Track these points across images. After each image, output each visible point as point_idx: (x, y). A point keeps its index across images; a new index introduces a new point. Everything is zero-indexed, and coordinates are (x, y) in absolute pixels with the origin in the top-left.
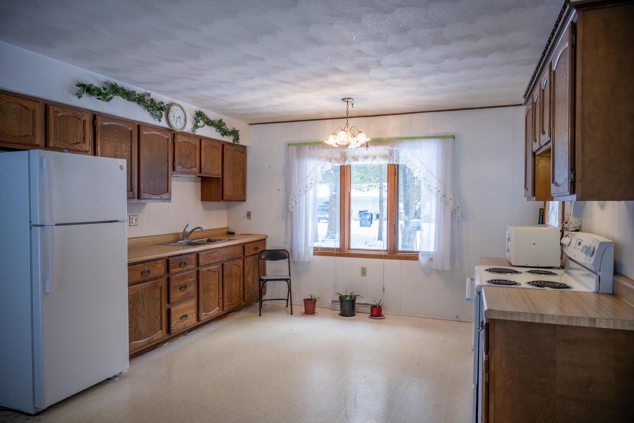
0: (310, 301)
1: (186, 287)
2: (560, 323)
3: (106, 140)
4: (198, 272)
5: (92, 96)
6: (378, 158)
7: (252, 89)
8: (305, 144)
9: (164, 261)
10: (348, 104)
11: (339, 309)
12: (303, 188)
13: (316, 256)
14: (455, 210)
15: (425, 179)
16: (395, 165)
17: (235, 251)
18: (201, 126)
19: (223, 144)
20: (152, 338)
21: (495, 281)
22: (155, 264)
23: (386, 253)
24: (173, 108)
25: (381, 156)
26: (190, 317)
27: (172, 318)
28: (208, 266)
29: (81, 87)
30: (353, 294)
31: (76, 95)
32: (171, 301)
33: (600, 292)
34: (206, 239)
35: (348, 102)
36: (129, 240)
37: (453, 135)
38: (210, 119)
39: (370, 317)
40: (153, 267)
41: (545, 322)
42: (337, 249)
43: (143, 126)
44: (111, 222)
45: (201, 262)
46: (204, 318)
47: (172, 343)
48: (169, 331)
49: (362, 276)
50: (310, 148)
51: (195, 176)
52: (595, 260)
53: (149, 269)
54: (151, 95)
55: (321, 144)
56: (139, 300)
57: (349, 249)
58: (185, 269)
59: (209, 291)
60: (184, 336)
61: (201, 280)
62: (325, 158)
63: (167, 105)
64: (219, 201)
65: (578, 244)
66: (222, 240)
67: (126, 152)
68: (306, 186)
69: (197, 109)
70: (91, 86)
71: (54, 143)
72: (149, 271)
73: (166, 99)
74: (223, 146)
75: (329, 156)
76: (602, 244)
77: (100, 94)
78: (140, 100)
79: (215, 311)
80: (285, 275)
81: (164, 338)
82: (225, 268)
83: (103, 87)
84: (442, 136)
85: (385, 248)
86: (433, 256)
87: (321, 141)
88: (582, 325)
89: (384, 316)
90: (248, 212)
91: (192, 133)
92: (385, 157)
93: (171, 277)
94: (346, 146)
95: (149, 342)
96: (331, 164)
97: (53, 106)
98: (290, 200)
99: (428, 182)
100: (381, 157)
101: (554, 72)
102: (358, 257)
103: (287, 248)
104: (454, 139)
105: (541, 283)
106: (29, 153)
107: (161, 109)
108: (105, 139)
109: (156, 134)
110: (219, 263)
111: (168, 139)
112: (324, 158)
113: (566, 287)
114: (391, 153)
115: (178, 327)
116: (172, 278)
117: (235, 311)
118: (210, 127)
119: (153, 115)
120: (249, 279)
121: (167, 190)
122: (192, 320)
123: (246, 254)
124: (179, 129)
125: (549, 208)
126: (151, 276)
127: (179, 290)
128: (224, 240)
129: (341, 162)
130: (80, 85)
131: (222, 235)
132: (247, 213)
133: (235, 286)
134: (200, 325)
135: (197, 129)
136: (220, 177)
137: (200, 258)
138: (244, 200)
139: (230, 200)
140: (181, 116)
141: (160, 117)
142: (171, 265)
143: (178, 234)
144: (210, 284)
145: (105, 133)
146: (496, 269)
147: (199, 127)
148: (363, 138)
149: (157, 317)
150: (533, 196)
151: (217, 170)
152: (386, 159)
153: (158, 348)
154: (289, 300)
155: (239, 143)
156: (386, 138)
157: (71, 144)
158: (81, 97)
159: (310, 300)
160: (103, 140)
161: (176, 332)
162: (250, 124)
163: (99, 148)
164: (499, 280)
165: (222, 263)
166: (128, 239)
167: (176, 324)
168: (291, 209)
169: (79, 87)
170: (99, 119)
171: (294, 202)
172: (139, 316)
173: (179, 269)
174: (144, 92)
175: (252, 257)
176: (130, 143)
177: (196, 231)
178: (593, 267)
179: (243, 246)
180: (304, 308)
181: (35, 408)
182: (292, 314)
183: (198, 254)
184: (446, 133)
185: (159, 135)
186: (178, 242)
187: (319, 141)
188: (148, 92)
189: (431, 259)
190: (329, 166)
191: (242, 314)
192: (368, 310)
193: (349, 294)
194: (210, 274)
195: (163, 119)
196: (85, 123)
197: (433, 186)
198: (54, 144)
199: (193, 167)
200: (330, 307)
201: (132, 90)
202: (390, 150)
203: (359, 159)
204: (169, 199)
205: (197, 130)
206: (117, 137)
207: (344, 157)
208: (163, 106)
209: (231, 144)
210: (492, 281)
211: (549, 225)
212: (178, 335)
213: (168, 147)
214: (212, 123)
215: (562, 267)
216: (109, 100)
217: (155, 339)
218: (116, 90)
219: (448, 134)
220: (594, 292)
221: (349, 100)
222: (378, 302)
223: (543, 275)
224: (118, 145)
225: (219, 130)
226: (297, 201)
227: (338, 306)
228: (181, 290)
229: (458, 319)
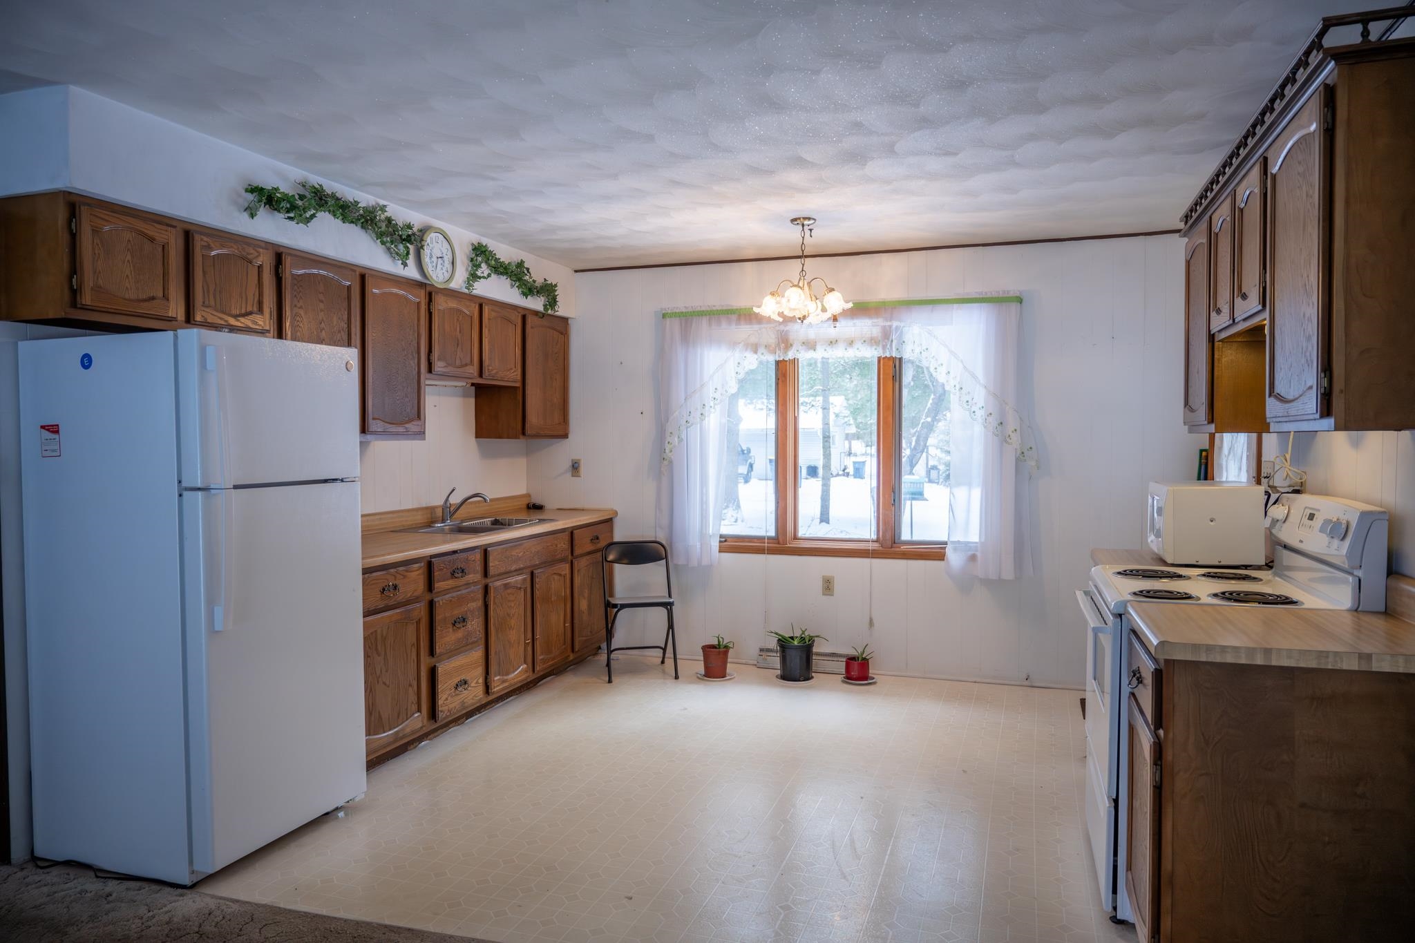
0: (718, 650)
1: (464, 620)
2: (1302, 665)
3: (301, 307)
4: (486, 589)
5: (276, 212)
6: (858, 345)
7: (607, 198)
8: (701, 314)
9: (422, 564)
10: (803, 230)
11: (778, 666)
12: (697, 409)
13: (723, 555)
14: (1023, 453)
15: (961, 388)
16: (893, 359)
17: (556, 546)
18: (485, 275)
19: (525, 316)
20: (402, 730)
21: (1148, 592)
22: (407, 571)
23: (876, 546)
24: (431, 238)
25: (864, 339)
26: (472, 685)
27: (441, 687)
28: (504, 576)
29: (255, 194)
30: (806, 634)
31: (245, 210)
32: (438, 650)
33: (1359, 609)
34: (490, 519)
35: (803, 225)
36: (365, 519)
37: (1018, 295)
38: (501, 260)
39: (843, 682)
40: (402, 577)
41: (1274, 663)
42: (769, 538)
43: (373, 276)
44: (326, 481)
45: (491, 568)
46: (498, 688)
47: (436, 741)
48: (433, 714)
49: (823, 594)
50: (710, 324)
51: (465, 384)
52: (1351, 548)
53: (397, 582)
54: (387, 209)
55: (734, 313)
56: (376, 649)
57: (795, 538)
58: (461, 583)
59: (508, 629)
60: (459, 727)
61: (492, 607)
62: (743, 343)
63: (420, 231)
64: (516, 437)
65: (1307, 517)
66: (525, 521)
67: (339, 332)
68: (704, 405)
69: (475, 238)
70: (275, 191)
71: (204, 314)
72: (395, 587)
73: (416, 218)
74: (524, 318)
75: (753, 340)
76: (1364, 515)
77: (293, 207)
78: (368, 219)
79: (519, 673)
80: (660, 594)
81: (424, 728)
82: (537, 580)
83: (298, 194)
84: (996, 298)
85: (874, 537)
86: (977, 551)
87: (735, 308)
88: (1345, 667)
89: (873, 678)
90: (572, 460)
91: (466, 291)
92: (873, 341)
93: (436, 600)
94: (800, 319)
95: (396, 737)
96: (756, 356)
97: (201, 233)
98: (668, 434)
99: (966, 395)
100: (865, 341)
101: (1274, 177)
102: (815, 555)
103: (661, 537)
104: (1021, 303)
105: (1239, 594)
106: (176, 337)
107: (408, 239)
108: (299, 305)
109: (397, 295)
110: (524, 571)
111: (419, 304)
112: (741, 345)
113: (1287, 601)
114: (886, 334)
115: (451, 706)
116: (438, 601)
117: (554, 675)
118: (500, 278)
119: (391, 253)
120: (582, 604)
121: (419, 415)
122: (474, 693)
123: (577, 551)
124: (441, 283)
125: (1221, 448)
126: (400, 596)
127: (451, 626)
128: (530, 521)
129: (778, 352)
130: (255, 190)
131: (519, 510)
132: (571, 464)
133: (554, 620)
134: (492, 701)
135: (476, 283)
136: (518, 384)
137: (491, 558)
138: (565, 436)
139: (537, 436)
140: (444, 255)
141: (404, 256)
142: (437, 574)
143: (431, 509)
144: (508, 615)
145: (300, 291)
146: (1138, 571)
147: (480, 278)
148: (836, 302)
149: (410, 685)
150: (1209, 423)
151: (514, 369)
152: (875, 347)
153: (410, 750)
154: (669, 646)
155: (555, 311)
156: (876, 302)
157: (236, 317)
158: (256, 215)
159: (716, 648)
160: (296, 306)
161: (447, 717)
162: (576, 271)
163: (288, 324)
164: (1156, 591)
165: (531, 569)
166: (362, 516)
167: (447, 699)
168: (670, 454)
169: (250, 194)
170: (288, 261)
171: (676, 439)
172: (378, 682)
173: (451, 583)
174: (374, 204)
175: (588, 557)
176: (346, 313)
177: (471, 503)
178: (1346, 562)
179: (571, 533)
180: (703, 665)
181: (193, 872)
182: (677, 677)
183: (485, 551)
184: (1004, 292)
185: (402, 296)
186: (433, 527)
187: (730, 308)
188: (382, 202)
189: (973, 558)
190: (751, 361)
191: (569, 679)
192: (841, 666)
193: (798, 633)
194: (508, 594)
195: (411, 261)
196: (262, 271)
197: (976, 403)
198: (203, 316)
199: (466, 365)
200: (755, 663)
201: (351, 200)
202: (885, 326)
203: (818, 347)
204: (421, 434)
205: (476, 285)
206: (322, 302)
207: (785, 342)
208: (410, 232)
209: (539, 314)
210: (1141, 592)
211: (1223, 482)
212: (447, 725)
213: (419, 320)
214: (505, 268)
215: (1269, 565)
216: (308, 222)
217: (408, 730)
218: (320, 199)
219: (1008, 293)
220: (1348, 610)
221: (806, 222)
222: (860, 651)
223: (1233, 582)
224: (324, 319)
225: (517, 285)
226: (684, 436)
227: (776, 661)
228: (455, 628)
229: (1029, 683)
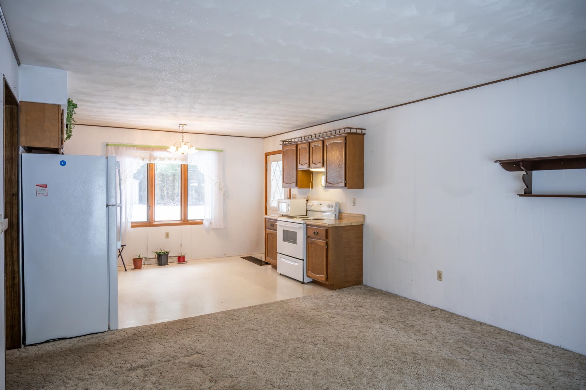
8: (123, 145)
11: (157, 261)
13: (133, 228)
14: (225, 193)
23: (181, 222)
30: (166, 251)
33: (336, 219)
37: (222, 149)
39: (177, 263)
42: (145, 222)
49: (167, 238)
50: (126, 149)
52: (334, 209)
55: (135, 147)
57: (154, 221)
65: (319, 204)
76: (336, 203)
84: (216, 150)
85: (180, 219)
86: (212, 221)
89: (187, 261)
101: (327, 145)
102: (163, 226)
104: (222, 152)
129: (148, 160)
159: (137, 259)
180: (133, 265)
182: (126, 271)
184: (218, 148)
187: (134, 144)
190: (141, 163)
192: (176, 260)
193: (163, 251)
200: (144, 263)
221: (184, 126)
222: (181, 254)
229: (225, 256)
